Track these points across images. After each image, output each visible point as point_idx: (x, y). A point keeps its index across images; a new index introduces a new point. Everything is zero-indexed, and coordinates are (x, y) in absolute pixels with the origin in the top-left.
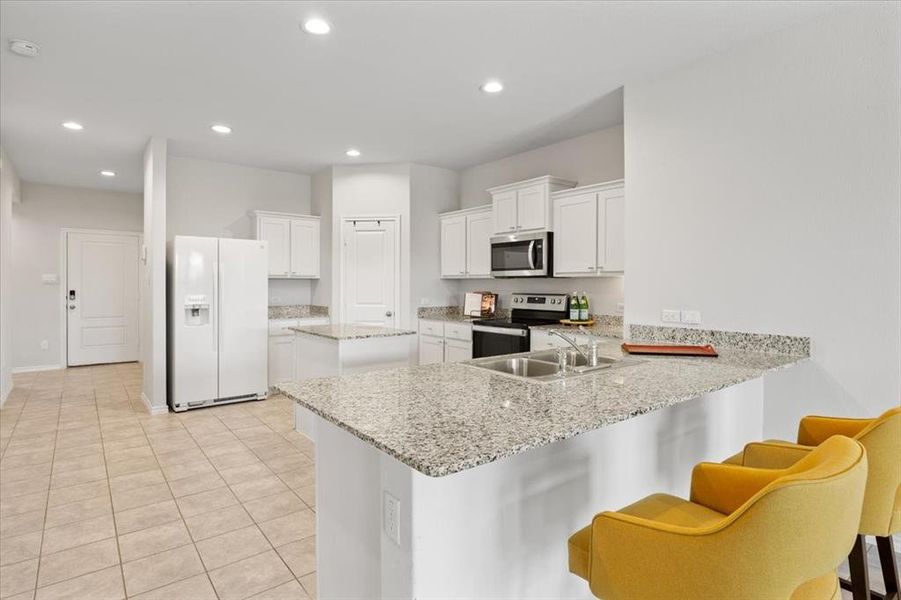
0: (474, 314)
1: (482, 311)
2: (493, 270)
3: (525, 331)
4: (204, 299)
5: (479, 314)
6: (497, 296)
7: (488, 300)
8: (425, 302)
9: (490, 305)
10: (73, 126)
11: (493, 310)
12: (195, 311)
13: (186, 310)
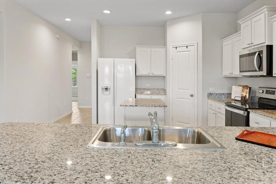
0: (236, 98)
1: (242, 97)
2: (241, 72)
3: (246, 112)
4: (109, 84)
5: (240, 99)
6: (250, 88)
7: (245, 90)
8: (211, 90)
9: (246, 94)
10: (68, 20)
11: (247, 97)
12: (106, 89)
13: (102, 88)
